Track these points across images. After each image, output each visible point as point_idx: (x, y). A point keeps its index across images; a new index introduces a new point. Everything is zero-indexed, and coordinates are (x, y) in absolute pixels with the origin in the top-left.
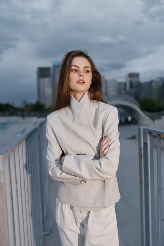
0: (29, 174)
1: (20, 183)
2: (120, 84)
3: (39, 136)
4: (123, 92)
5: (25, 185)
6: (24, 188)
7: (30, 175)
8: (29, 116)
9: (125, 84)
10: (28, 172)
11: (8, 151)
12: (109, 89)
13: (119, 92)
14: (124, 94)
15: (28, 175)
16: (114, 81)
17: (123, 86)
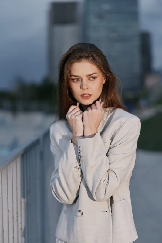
0: (24, 198)
1: (12, 214)
3: (42, 153)
5: (17, 219)
6: (16, 222)
7: (26, 199)
8: (27, 110)
10: (23, 196)
11: (2, 166)
15: (23, 200)
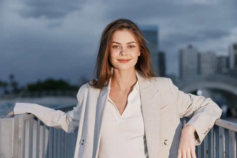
2: (220, 58)
4: (225, 70)
9: (228, 59)
12: (203, 65)
13: (219, 70)
14: (226, 74)
16: (211, 54)
17: (224, 62)
